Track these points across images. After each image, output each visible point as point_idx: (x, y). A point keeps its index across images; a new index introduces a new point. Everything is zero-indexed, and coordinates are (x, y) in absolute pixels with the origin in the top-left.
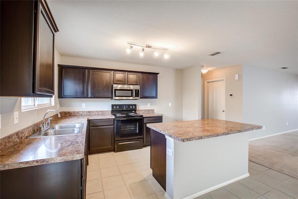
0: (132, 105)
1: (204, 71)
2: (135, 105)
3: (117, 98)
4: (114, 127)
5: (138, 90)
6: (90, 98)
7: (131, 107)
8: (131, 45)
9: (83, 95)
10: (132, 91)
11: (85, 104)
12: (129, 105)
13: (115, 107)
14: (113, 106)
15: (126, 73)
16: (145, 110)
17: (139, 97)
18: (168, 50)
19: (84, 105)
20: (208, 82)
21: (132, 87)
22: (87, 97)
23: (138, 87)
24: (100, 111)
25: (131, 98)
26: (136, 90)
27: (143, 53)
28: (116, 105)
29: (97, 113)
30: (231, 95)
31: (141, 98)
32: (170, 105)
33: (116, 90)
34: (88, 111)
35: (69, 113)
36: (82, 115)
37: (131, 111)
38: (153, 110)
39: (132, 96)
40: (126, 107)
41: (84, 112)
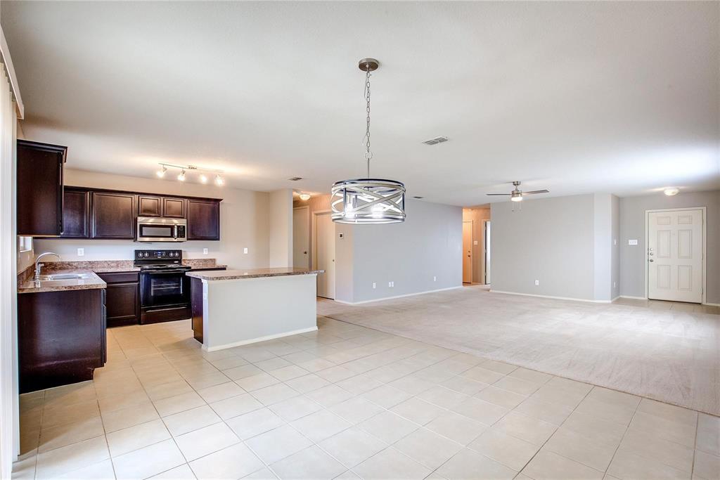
0: (174, 252)
1: (305, 197)
2: (180, 252)
3: (147, 239)
4: (139, 285)
5: (184, 226)
6: (95, 238)
7: (172, 254)
8: (165, 166)
9: (81, 234)
10: (172, 227)
11: (82, 249)
12: (168, 252)
13: (141, 255)
14: (137, 252)
15: (162, 198)
16: (199, 260)
17: (184, 237)
18: (223, 173)
19: (81, 251)
21: (171, 222)
22: (90, 238)
23: (183, 222)
24: (113, 262)
25: (173, 239)
26: (178, 227)
27: (183, 177)
28: (144, 252)
29: (106, 265)
30: (341, 236)
31: (188, 239)
32: (246, 251)
33: (142, 226)
34: (90, 262)
35: (51, 264)
36: (77, 268)
37: (172, 261)
38: (213, 260)
39: (172, 236)
40: (162, 254)
41: (82, 262)
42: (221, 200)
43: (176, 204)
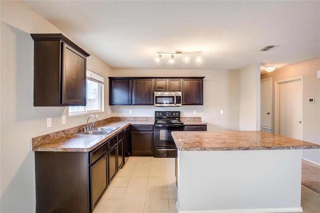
0: (176, 112)
1: (270, 69)
2: (179, 112)
3: (158, 105)
4: (153, 133)
5: (180, 97)
6: (134, 105)
7: (174, 114)
8: (160, 54)
10: (173, 97)
11: (131, 110)
12: (172, 112)
13: (158, 114)
14: (156, 112)
15: (168, 79)
16: (191, 118)
17: (180, 103)
18: (201, 53)
19: (131, 111)
20: (280, 83)
21: (173, 94)
22: (131, 104)
23: (180, 94)
24: (145, 118)
25: (174, 105)
26: (177, 97)
27: (173, 60)
28: (159, 112)
29: (141, 119)
30: (311, 100)
31: (183, 105)
32: (222, 112)
33: (157, 97)
34: (134, 117)
35: (119, 118)
36: (129, 120)
37: (174, 118)
38: (200, 118)
39: (173, 103)
40: (169, 114)
41: (131, 117)
42: (204, 77)
43: (176, 83)
